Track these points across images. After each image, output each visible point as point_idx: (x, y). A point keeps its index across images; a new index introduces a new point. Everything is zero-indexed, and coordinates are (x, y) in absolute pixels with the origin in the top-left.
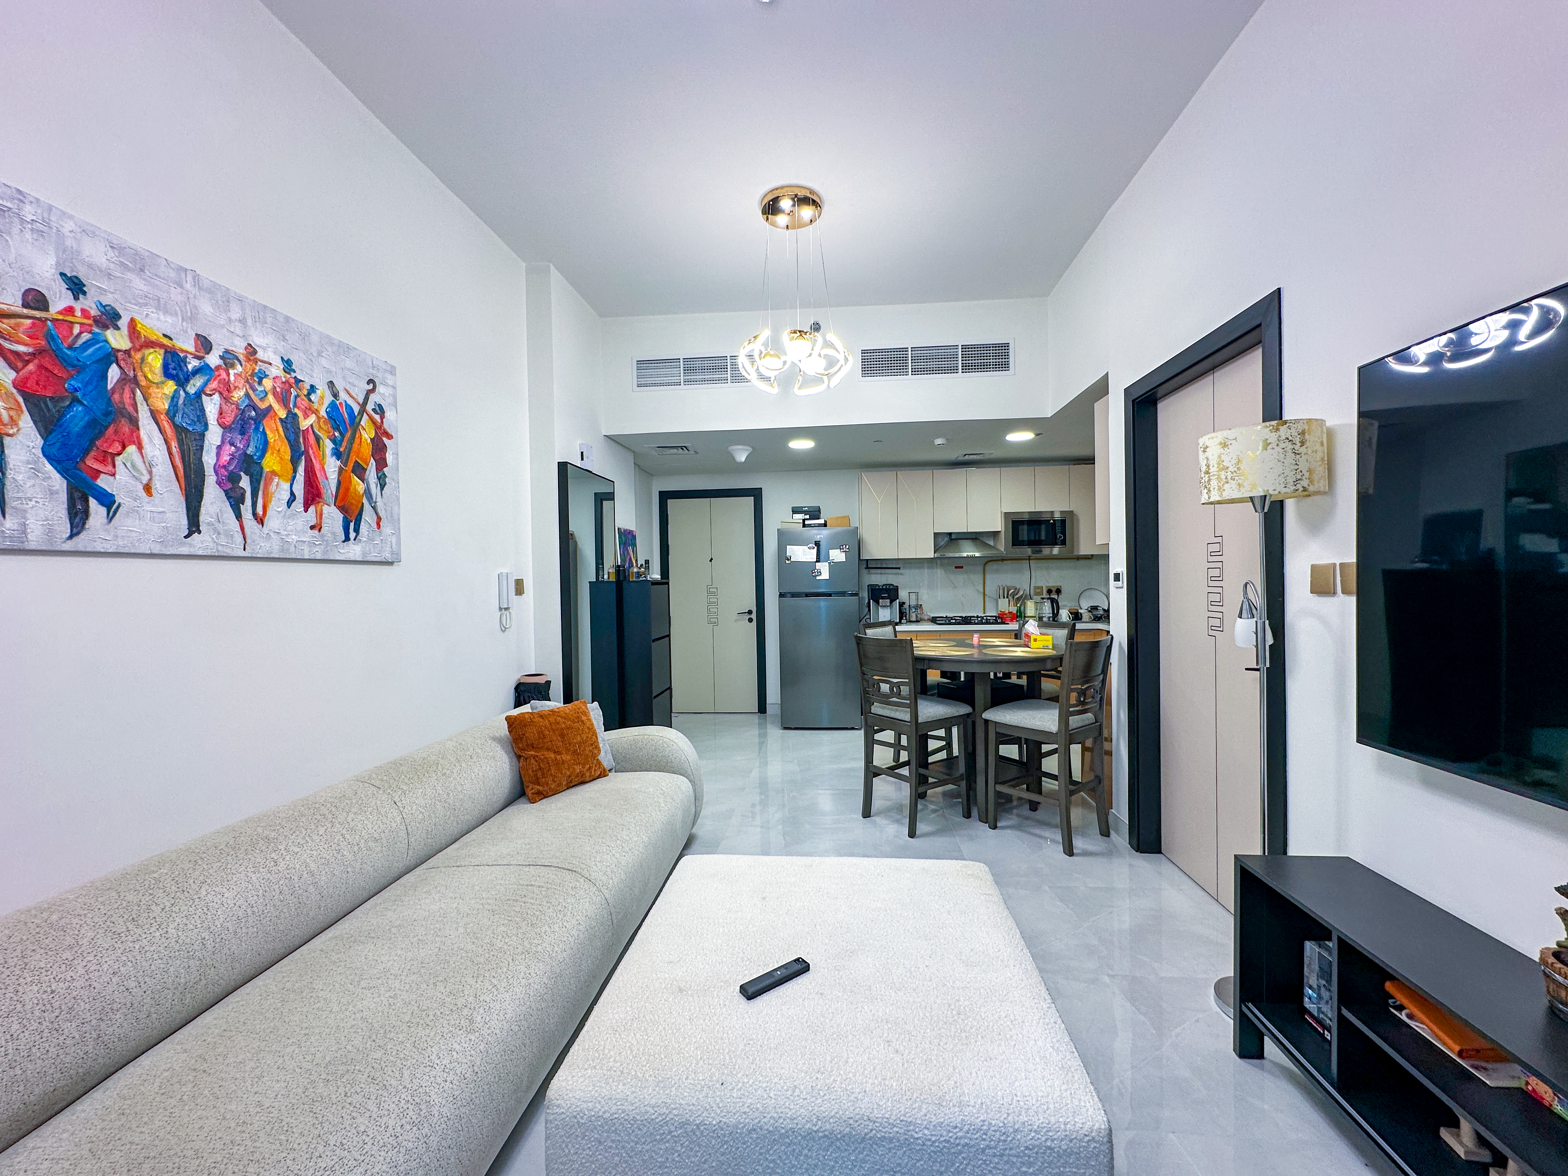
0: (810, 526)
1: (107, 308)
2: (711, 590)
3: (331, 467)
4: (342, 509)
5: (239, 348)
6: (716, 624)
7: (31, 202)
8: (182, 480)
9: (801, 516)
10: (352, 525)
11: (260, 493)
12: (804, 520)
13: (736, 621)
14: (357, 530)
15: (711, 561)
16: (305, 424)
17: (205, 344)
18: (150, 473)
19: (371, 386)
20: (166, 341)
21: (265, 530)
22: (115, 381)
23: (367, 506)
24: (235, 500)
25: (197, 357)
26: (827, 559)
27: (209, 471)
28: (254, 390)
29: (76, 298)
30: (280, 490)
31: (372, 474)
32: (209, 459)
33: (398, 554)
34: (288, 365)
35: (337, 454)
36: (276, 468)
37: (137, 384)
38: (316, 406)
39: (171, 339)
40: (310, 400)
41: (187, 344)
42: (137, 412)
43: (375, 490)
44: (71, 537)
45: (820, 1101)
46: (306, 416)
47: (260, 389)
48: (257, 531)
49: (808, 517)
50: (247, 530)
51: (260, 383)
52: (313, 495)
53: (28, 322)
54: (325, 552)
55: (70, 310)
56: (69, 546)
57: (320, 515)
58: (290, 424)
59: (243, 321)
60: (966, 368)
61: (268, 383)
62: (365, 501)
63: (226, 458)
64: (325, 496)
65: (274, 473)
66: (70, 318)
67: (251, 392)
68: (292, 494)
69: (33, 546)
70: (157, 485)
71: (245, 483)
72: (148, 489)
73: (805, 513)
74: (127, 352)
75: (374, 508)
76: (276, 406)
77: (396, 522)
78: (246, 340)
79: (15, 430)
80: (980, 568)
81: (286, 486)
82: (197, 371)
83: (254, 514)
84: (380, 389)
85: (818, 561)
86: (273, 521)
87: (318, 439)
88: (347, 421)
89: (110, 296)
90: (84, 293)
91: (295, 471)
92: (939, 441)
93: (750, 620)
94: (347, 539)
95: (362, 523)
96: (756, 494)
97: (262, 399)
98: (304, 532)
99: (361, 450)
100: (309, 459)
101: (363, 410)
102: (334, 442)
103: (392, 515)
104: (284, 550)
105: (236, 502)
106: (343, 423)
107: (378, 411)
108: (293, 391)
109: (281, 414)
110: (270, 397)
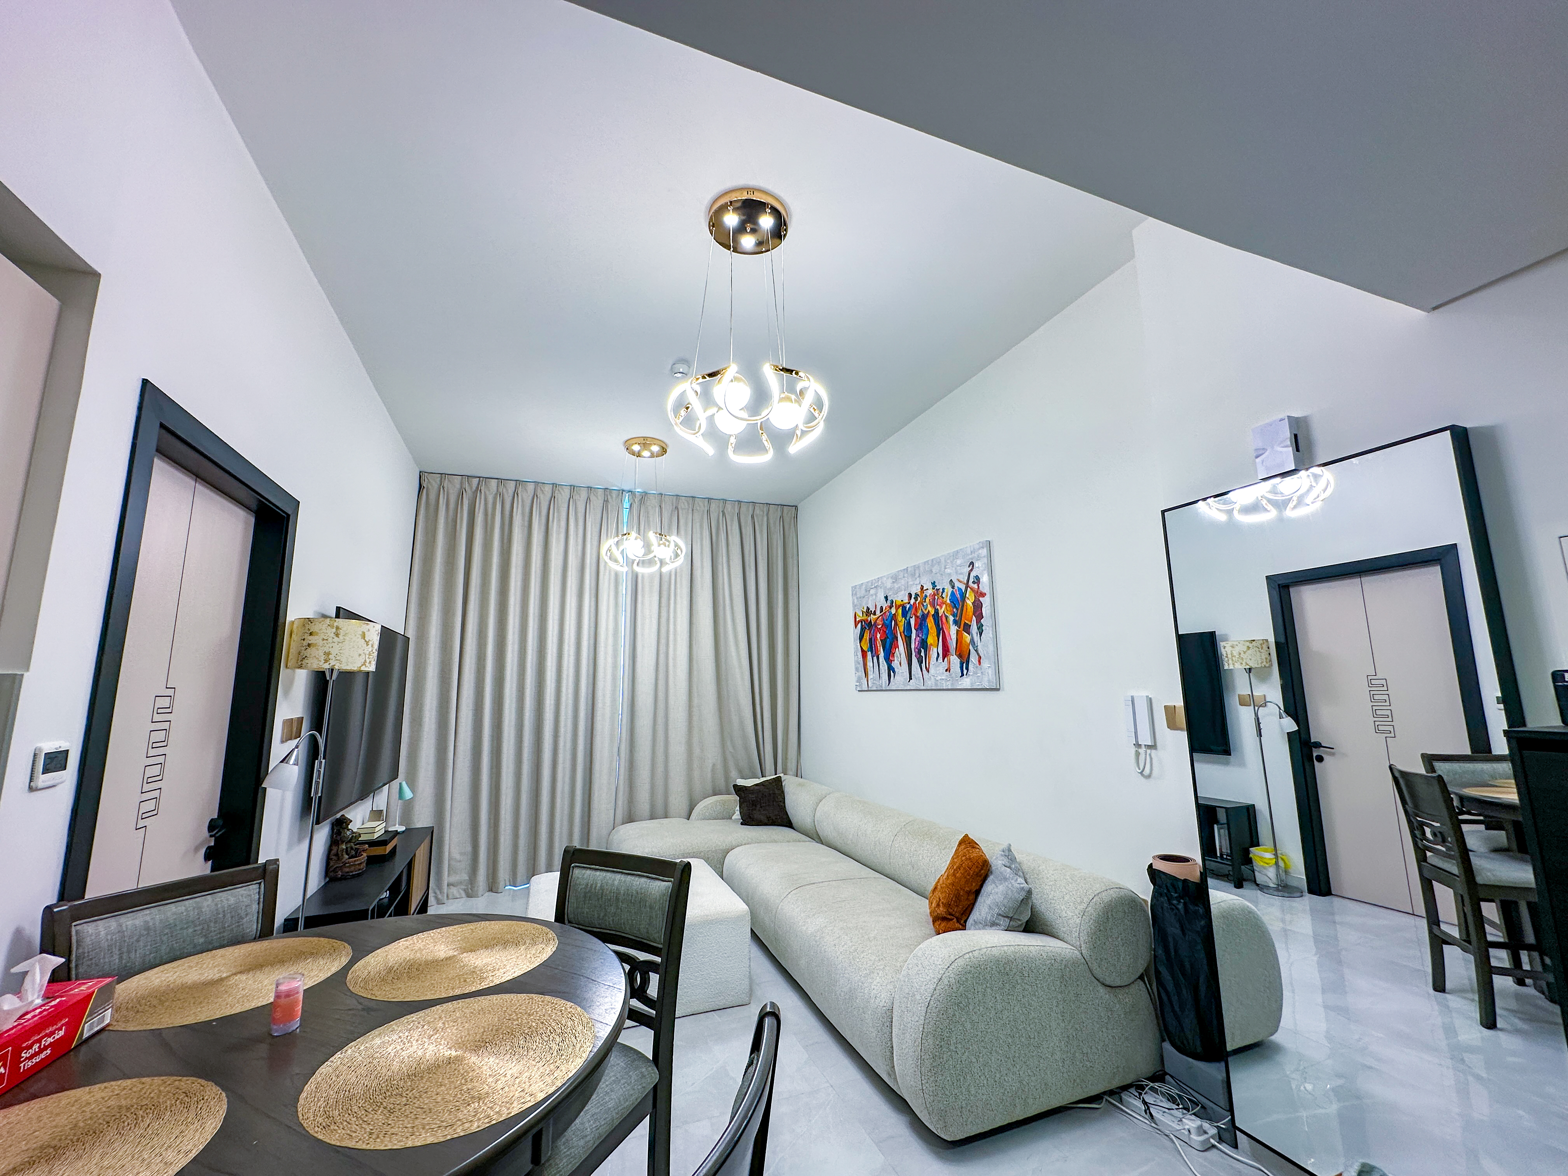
3: (953, 630)
4: (960, 656)
5: (919, 591)
8: (907, 658)
10: (965, 665)
11: (927, 656)
14: (967, 669)
16: (941, 613)
18: (901, 657)
19: (971, 566)
20: (902, 603)
21: (930, 675)
23: (973, 651)
25: (909, 603)
27: (913, 651)
28: (923, 606)
30: (933, 653)
31: (974, 628)
32: (913, 646)
33: (996, 682)
35: (956, 622)
36: (932, 642)
38: (945, 599)
39: (903, 601)
40: (943, 597)
42: (898, 635)
43: (976, 638)
46: (941, 608)
47: (925, 604)
50: (924, 676)
51: (925, 602)
52: (946, 652)
54: (952, 684)
56: (888, 688)
57: (949, 662)
58: (936, 617)
61: (927, 600)
62: (971, 647)
63: (917, 643)
64: (951, 651)
65: (931, 645)
68: (938, 653)
70: (903, 663)
71: (923, 654)
72: (901, 664)
74: (895, 614)
75: (976, 651)
76: (930, 610)
81: (936, 650)
82: (909, 609)
83: (926, 667)
84: (976, 565)
86: (932, 670)
87: (947, 617)
88: (959, 599)
91: (938, 641)
94: (962, 675)
95: (970, 663)
97: (926, 610)
98: (943, 673)
99: (968, 614)
100: (943, 632)
101: (967, 586)
102: (954, 616)
103: (988, 653)
104: (936, 685)
105: (920, 663)
106: (958, 602)
107: (976, 581)
108: (936, 597)
109: (933, 612)
110: (929, 606)
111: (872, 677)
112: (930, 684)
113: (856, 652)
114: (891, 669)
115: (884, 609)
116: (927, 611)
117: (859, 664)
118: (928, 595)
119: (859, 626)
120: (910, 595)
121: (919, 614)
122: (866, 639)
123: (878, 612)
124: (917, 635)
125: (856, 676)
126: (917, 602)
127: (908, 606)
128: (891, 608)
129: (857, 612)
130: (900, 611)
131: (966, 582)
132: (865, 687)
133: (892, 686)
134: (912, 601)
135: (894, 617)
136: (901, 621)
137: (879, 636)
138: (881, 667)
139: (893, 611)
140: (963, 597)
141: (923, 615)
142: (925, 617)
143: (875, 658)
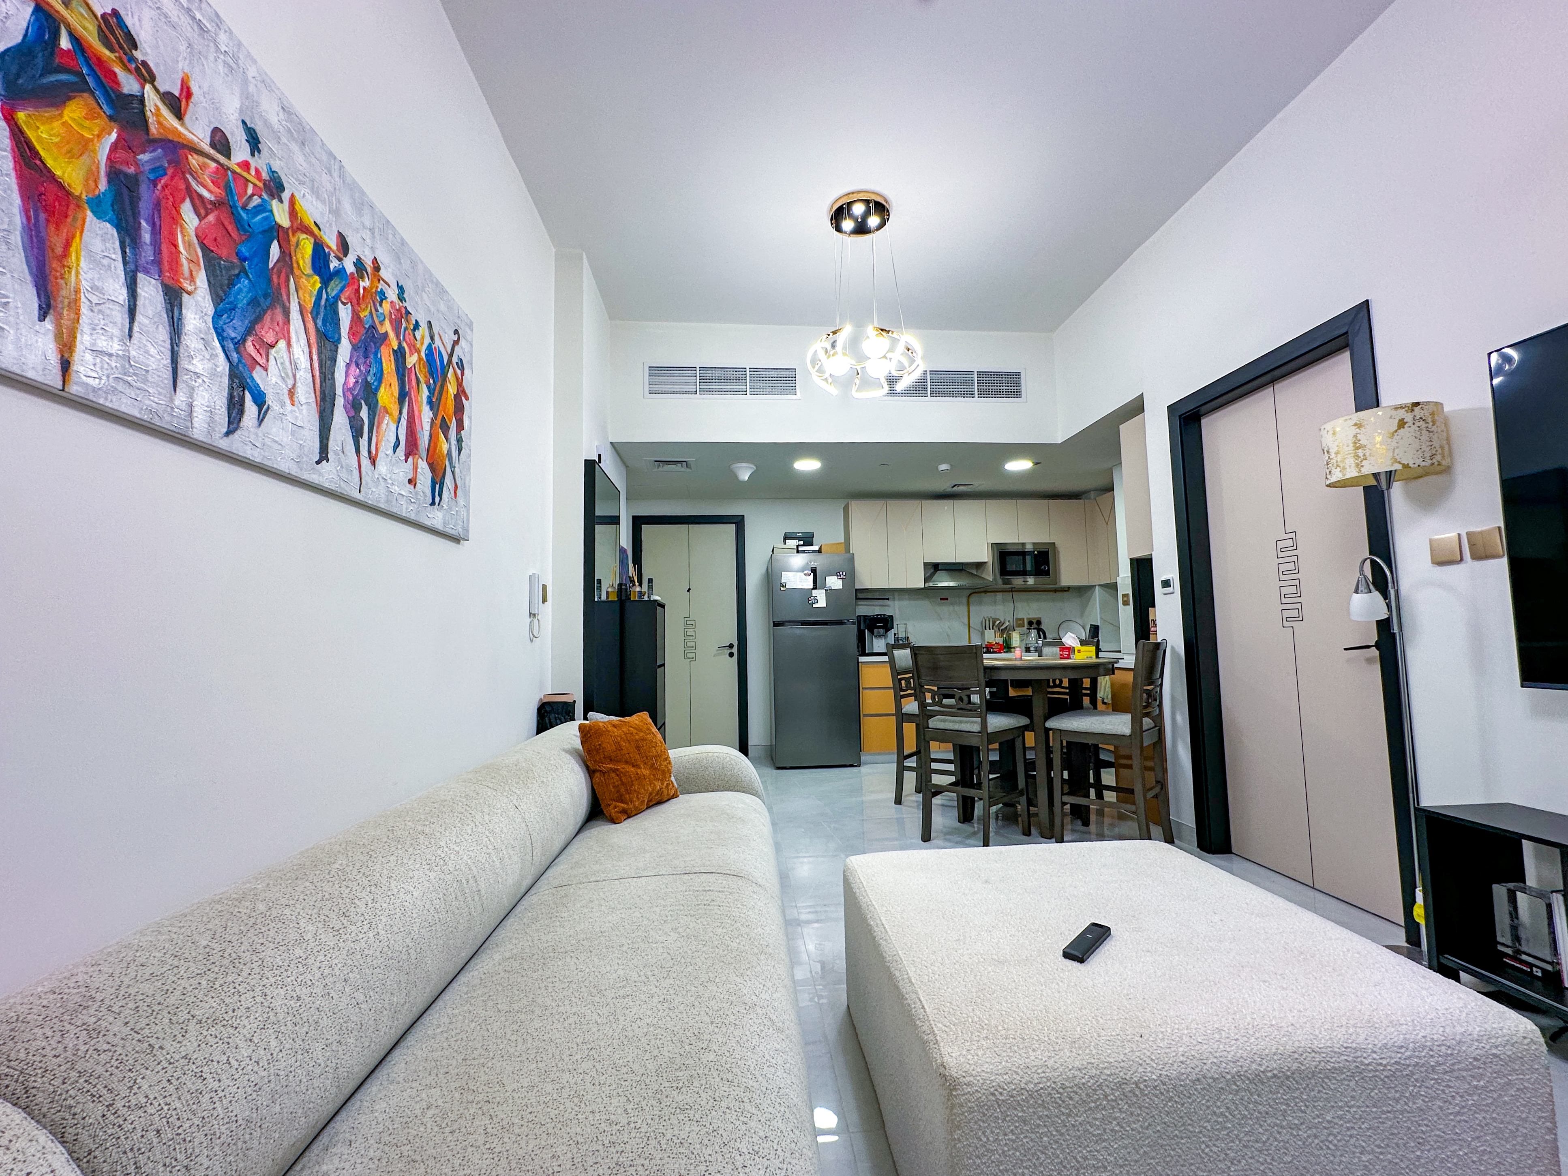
0: (803, 552)
1: (275, 175)
2: (688, 622)
3: (426, 417)
4: (431, 467)
5: (368, 259)
6: (692, 659)
7: (226, 31)
8: (318, 393)
9: (795, 542)
10: (437, 487)
11: (375, 428)
12: (798, 546)
13: (715, 655)
14: (440, 495)
15: (688, 591)
16: (410, 361)
17: (344, 246)
18: (294, 376)
19: (456, 338)
20: (316, 230)
21: (376, 473)
22: (275, 260)
23: (448, 470)
24: (357, 431)
25: (337, 257)
26: (823, 586)
27: (339, 391)
28: (377, 310)
29: (253, 155)
30: (389, 431)
31: (453, 434)
32: (340, 377)
33: (466, 530)
34: (401, 292)
35: (431, 404)
36: (388, 404)
37: (292, 273)
38: (418, 345)
39: (320, 229)
40: (415, 337)
41: (331, 242)
42: (289, 302)
43: (454, 453)
44: (228, 433)
45: (1253, 1040)
46: (411, 353)
47: (381, 310)
48: (370, 473)
49: (801, 543)
50: (363, 469)
51: (380, 304)
52: (412, 444)
53: (213, 165)
54: (418, 513)
55: (246, 165)
56: (225, 444)
57: (415, 469)
58: (400, 358)
59: (372, 231)
60: (982, 394)
61: (386, 307)
62: (447, 463)
63: (352, 380)
64: (420, 449)
65: (385, 410)
66: (245, 174)
67: (373, 310)
68: (397, 438)
69: (196, 439)
70: (299, 393)
71: (364, 414)
72: (292, 396)
73: (799, 539)
74: (287, 231)
75: (453, 472)
76: (392, 335)
77: (467, 495)
78: (374, 252)
79: (193, 287)
80: (965, 600)
81: (393, 427)
82: (336, 273)
83: (370, 452)
85: (815, 587)
86: (382, 467)
87: (418, 382)
88: (439, 369)
89: (278, 162)
90: (259, 152)
91: (401, 413)
92: (943, 467)
93: (731, 655)
94: (433, 502)
95: (444, 488)
96: (739, 522)
97: (381, 323)
98: (402, 484)
99: (448, 405)
100: (411, 405)
101: (450, 360)
102: (429, 389)
103: (464, 485)
104: (387, 501)
105: (357, 434)
106: (437, 371)
107: (460, 365)
110: (387, 322)
112: (373, 493)
116: (384, 330)
118: (388, 297)
124: (357, 361)
126: (358, 282)
131: (449, 351)
140: (443, 372)
142: (374, 336)
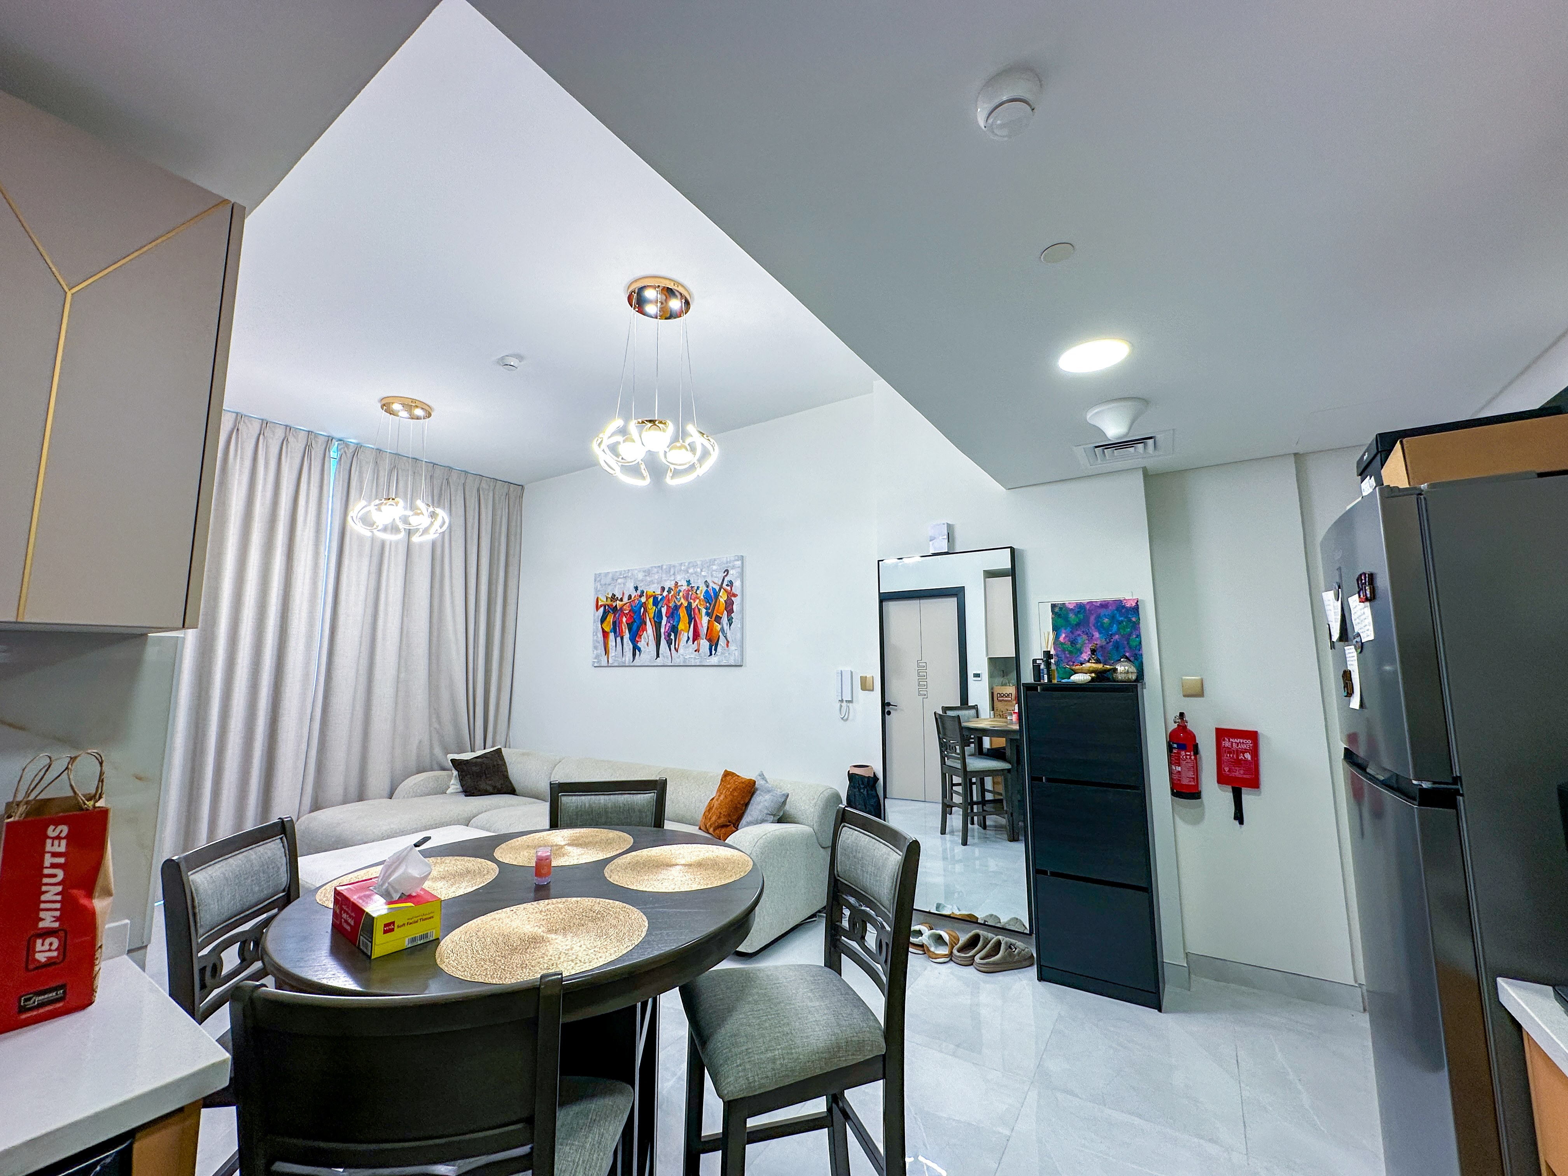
3: (705, 620)
4: (710, 640)
5: (672, 586)
8: (656, 639)
10: (713, 647)
11: (677, 639)
14: (716, 650)
16: (694, 605)
18: (648, 639)
19: (726, 573)
20: (654, 594)
21: (679, 654)
22: (642, 612)
23: (722, 637)
24: (669, 643)
25: (661, 595)
27: (663, 634)
29: (636, 592)
30: (684, 637)
31: (725, 620)
32: (663, 630)
33: (740, 661)
34: (689, 582)
35: (708, 614)
36: (683, 628)
37: (647, 611)
38: (699, 595)
40: (697, 594)
42: (646, 620)
43: (726, 627)
44: (632, 661)
46: (695, 601)
47: (678, 597)
50: (672, 655)
51: (679, 595)
52: (696, 636)
54: (700, 662)
56: (632, 665)
57: (699, 645)
58: (689, 608)
59: (674, 574)
61: (681, 594)
62: (720, 634)
63: (667, 628)
64: (701, 636)
65: (682, 630)
67: (676, 600)
68: (688, 637)
69: (627, 664)
70: (650, 643)
71: (672, 637)
72: (648, 644)
74: (645, 602)
75: (725, 637)
76: (683, 602)
81: (686, 634)
82: (661, 599)
83: (675, 648)
84: (731, 572)
86: (681, 651)
87: (699, 610)
88: (713, 596)
90: (638, 589)
91: (690, 627)
94: (711, 654)
95: (719, 646)
97: (679, 601)
98: (692, 653)
99: (720, 608)
100: (695, 621)
101: (721, 587)
102: (706, 609)
103: (735, 639)
104: (684, 662)
106: (711, 598)
107: (729, 584)
108: (690, 593)
109: (686, 604)
110: (682, 599)
111: (613, 654)
112: (677, 661)
113: (595, 633)
114: (636, 648)
115: (633, 597)
116: (680, 603)
117: (599, 642)
118: (682, 590)
119: (602, 609)
120: (663, 589)
121: (672, 604)
122: (610, 622)
123: (625, 600)
124: (668, 621)
125: (593, 653)
126: (670, 595)
127: (660, 597)
128: (641, 596)
129: (600, 597)
130: (651, 600)
131: (720, 584)
132: (604, 663)
133: (635, 663)
134: (665, 593)
135: (644, 605)
136: (652, 609)
137: (624, 619)
138: (624, 646)
139: (643, 599)
140: (717, 595)
141: (676, 606)
142: (677, 608)
143: (619, 639)
